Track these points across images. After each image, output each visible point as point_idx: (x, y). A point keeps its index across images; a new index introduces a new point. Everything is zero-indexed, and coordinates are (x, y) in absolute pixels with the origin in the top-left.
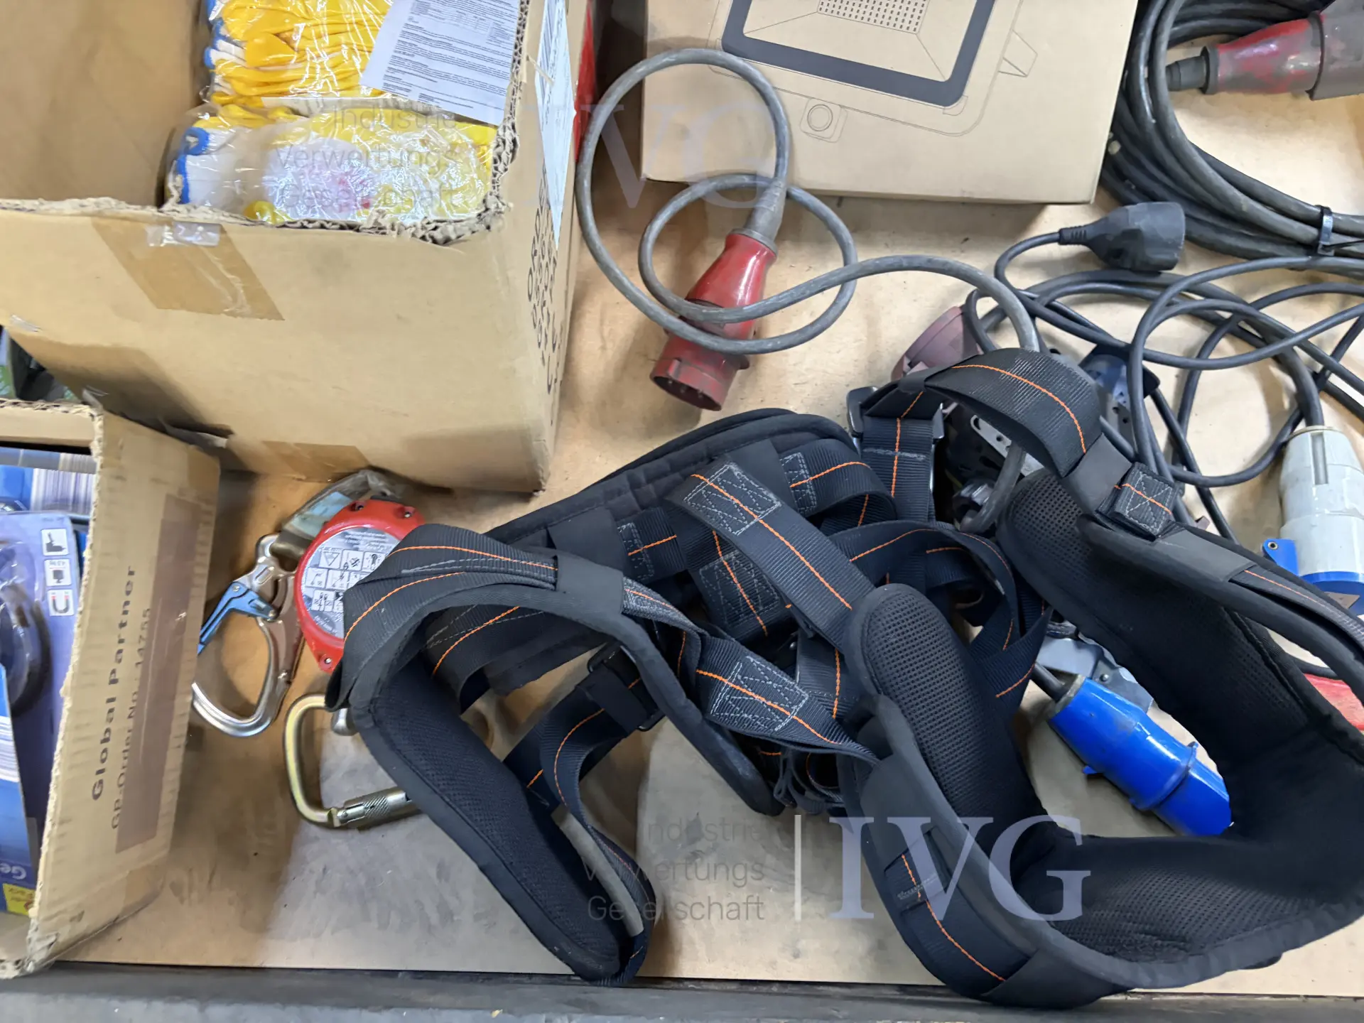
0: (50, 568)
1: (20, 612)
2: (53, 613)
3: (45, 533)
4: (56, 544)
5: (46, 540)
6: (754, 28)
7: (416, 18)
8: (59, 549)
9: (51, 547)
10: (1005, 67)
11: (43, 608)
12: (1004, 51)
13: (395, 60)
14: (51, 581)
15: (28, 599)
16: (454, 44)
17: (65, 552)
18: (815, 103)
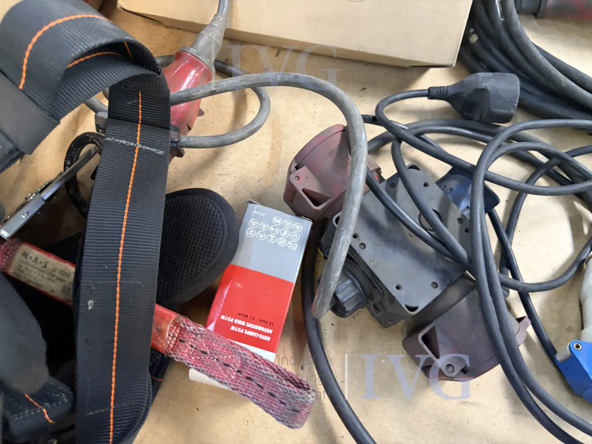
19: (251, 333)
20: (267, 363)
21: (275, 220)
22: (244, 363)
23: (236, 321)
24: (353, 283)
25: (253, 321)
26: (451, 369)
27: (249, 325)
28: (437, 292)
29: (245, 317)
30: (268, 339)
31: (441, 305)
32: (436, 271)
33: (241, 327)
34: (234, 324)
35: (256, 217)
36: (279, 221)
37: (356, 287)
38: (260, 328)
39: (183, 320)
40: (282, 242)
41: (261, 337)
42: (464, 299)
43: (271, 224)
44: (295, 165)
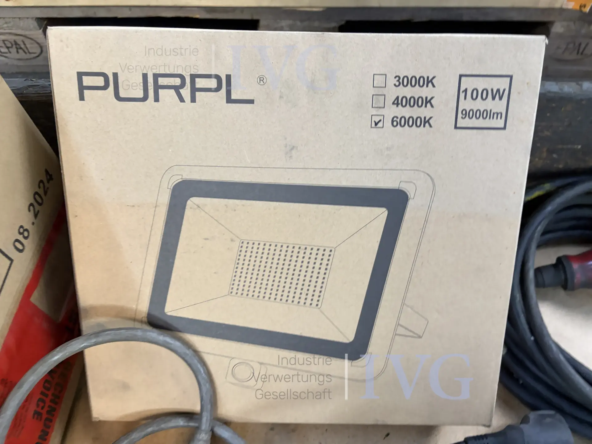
6: (174, 308)
10: (401, 331)
12: (399, 318)
18: (236, 361)
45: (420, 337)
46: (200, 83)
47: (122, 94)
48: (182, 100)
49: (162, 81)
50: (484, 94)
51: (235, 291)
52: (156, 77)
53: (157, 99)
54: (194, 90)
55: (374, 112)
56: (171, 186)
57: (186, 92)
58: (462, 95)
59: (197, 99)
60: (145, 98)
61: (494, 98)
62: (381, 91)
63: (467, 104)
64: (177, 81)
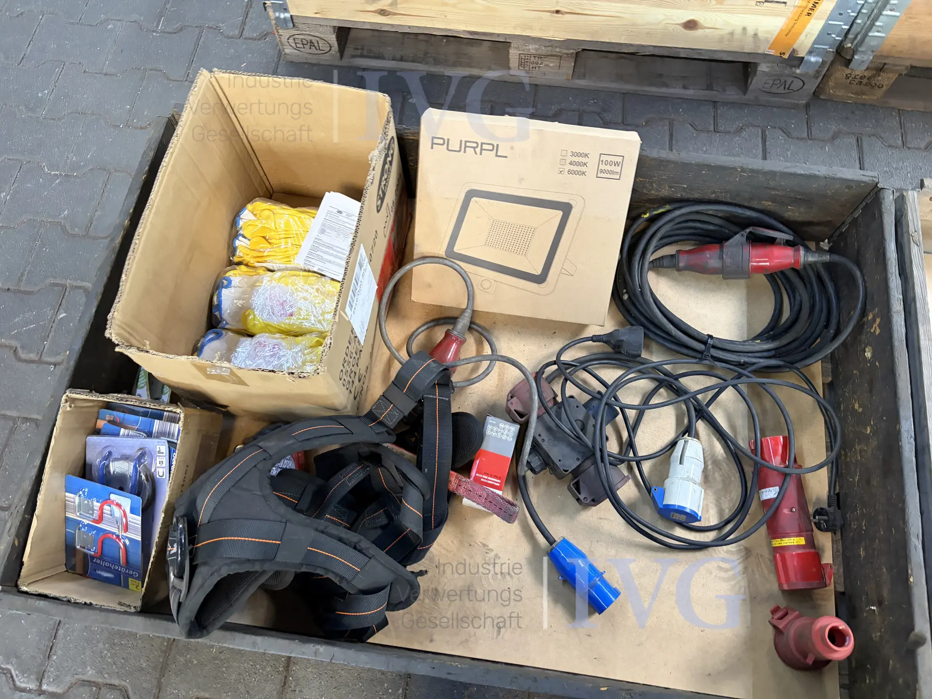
0: (158, 460)
1: (146, 476)
2: (158, 477)
3: (158, 447)
4: (161, 451)
5: (158, 450)
6: (458, 249)
7: (320, 235)
8: (163, 453)
9: (159, 452)
10: (563, 271)
11: (155, 475)
12: (563, 265)
13: (310, 253)
14: (158, 465)
15: (149, 470)
16: (335, 248)
17: (164, 454)
18: (484, 278)
19: (491, 482)
20: (498, 495)
21: (501, 425)
22: (488, 495)
23: (484, 477)
24: (539, 458)
25: (491, 476)
26: (586, 500)
27: (489, 478)
28: (578, 463)
29: (487, 474)
30: (498, 485)
31: (582, 469)
32: (579, 452)
33: (486, 479)
34: (482, 478)
35: (491, 424)
36: (503, 426)
37: (540, 460)
38: (494, 480)
39: (460, 476)
40: (504, 437)
41: (495, 484)
42: (593, 466)
43: (499, 427)
44: (510, 395)
45: (572, 275)
46: (485, 147)
47: (450, 148)
48: (476, 153)
49: (468, 144)
50: (611, 163)
51: (487, 244)
52: (466, 142)
53: (465, 152)
54: (482, 149)
55: (561, 166)
56: (466, 191)
57: (478, 150)
58: (601, 162)
59: (483, 153)
60: (459, 151)
61: (615, 165)
62: (565, 158)
63: (602, 167)
64: (475, 145)
